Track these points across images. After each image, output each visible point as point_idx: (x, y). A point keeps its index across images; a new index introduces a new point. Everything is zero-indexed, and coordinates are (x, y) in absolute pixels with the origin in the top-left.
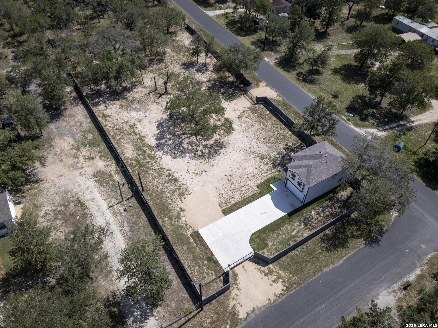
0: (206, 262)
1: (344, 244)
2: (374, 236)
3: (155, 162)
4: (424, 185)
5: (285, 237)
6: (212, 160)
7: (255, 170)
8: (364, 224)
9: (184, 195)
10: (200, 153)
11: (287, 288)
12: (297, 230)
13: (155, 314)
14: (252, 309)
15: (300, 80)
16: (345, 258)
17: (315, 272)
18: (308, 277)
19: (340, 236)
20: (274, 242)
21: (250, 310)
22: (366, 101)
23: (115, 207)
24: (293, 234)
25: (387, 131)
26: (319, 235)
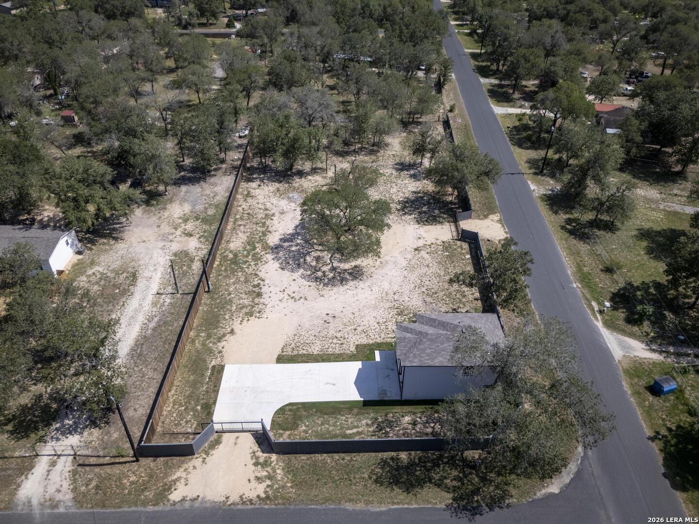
0: (199, 408)
1: (413, 486)
2: (477, 501)
3: (255, 264)
4: (663, 470)
5: (333, 430)
6: (329, 288)
7: (375, 324)
8: (477, 475)
9: (252, 316)
10: (320, 274)
11: (268, 497)
12: (360, 430)
13: (85, 434)
14: (195, 496)
15: (566, 229)
16: (395, 506)
17: (326, 500)
18: (312, 500)
19: (418, 473)
20: (309, 430)
21: (191, 495)
22: (666, 296)
23: (163, 296)
24: (349, 432)
25: (665, 355)
26: (386, 454)
